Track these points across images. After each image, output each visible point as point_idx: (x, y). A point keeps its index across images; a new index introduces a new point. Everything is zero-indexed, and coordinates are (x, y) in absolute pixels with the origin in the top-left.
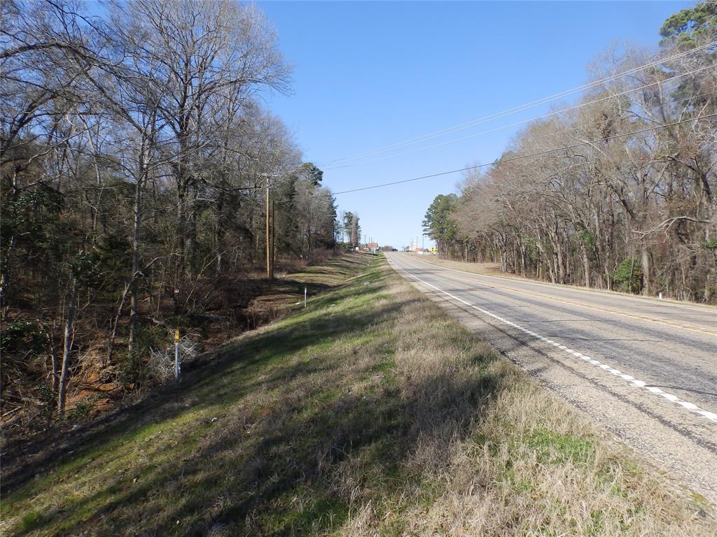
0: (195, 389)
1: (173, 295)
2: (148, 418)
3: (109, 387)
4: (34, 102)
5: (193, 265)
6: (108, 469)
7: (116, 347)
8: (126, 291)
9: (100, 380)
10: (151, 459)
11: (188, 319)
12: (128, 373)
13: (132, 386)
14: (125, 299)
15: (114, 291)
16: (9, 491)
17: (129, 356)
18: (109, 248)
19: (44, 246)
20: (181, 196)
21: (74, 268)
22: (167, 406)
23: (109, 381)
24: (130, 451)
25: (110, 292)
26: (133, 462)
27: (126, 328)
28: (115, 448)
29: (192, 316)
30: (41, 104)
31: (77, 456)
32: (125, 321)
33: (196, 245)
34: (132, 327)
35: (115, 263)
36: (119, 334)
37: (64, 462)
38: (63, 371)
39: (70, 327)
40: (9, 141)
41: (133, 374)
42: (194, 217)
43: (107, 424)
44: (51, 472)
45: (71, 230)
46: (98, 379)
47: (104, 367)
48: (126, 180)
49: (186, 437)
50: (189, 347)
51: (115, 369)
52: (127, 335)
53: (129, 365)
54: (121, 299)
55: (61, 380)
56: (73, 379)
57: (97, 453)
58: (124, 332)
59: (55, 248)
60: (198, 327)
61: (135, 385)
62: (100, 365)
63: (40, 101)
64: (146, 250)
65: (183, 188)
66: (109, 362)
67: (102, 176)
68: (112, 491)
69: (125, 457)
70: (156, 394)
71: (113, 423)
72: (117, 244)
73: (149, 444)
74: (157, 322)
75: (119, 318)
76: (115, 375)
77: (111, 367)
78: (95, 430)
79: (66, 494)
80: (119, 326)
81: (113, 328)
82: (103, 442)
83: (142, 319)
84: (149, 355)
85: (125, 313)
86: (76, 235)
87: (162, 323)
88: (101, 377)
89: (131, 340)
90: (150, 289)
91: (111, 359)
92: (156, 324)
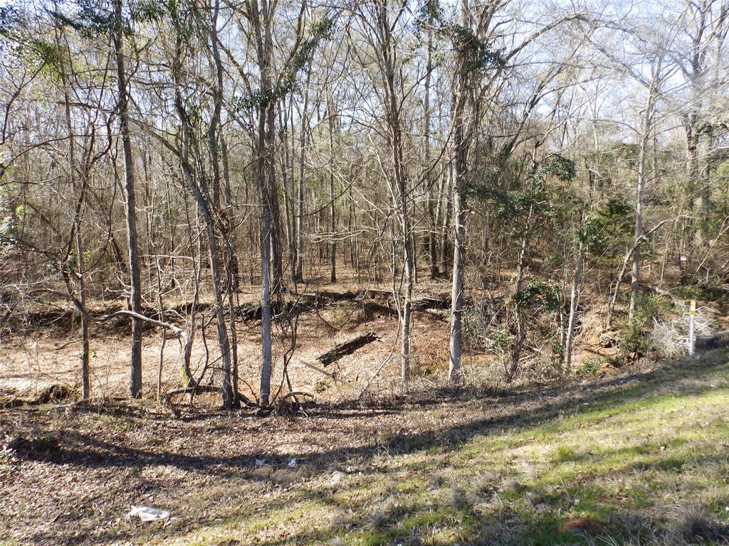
0: (721, 370)
1: (679, 263)
2: (663, 389)
3: (608, 351)
4: (543, 82)
5: (705, 229)
6: (629, 430)
7: (616, 313)
8: (628, 257)
9: (600, 345)
10: (678, 432)
11: (701, 290)
12: (628, 341)
13: (632, 355)
14: (627, 265)
15: (613, 257)
16: (539, 423)
17: (630, 324)
18: (609, 213)
19: (550, 215)
20: (692, 149)
21: (580, 234)
22: (686, 382)
23: (609, 346)
24: (650, 418)
25: (609, 258)
26: (657, 429)
27: (627, 295)
28: (633, 411)
29: (703, 287)
30: (548, 82)
31: (592, 408)
32: (625, 288)
33: (709, 205)
34: (633, 294)
35: (615, 229)
36: (619, 300)
37: (582, 410)
38: (569, 329)
39: (576, 288)
40: (523, 123)
41: (634, 342)
42: (708, 172)
43: (617, 386)
44: (572, 416)
45: (570, 198)
46: (598, 343)
47: (604, 332)
48: (625, 141)
49: (720, 419)
50: (702, 322)
51: (615, 335)
52: (628, 302)
53: (630, 333)
54: (622, 266)
55: (568, 337)
56: (577, 339)
57: (613, 411)
58: (625, 298)
59: (559, 216)
60: (713, 300)
61: (635, 354)
62: (600, 329)
63: (548, 79)
64: (649, 213)
65: (694, 139)
66: (608, 327)
67: (601, 142)
68: (640, 451)
69: (646, 422)
70: (669, 367)
71: (624, 386)
72: (618, 209)
73: (671, 417)
74: (661, 291)
75: (619, 285)
76: (614, 342)
77: (610, 333)
78: (606, 389)
79: (592, 439)
80: (620, 292)
81: (613, 294)
82: (618, 402)
83: (644, 288)
84: (652, 326)
85: (626, 280)
86: (575, 203)
87: (667, 293)
88: (601, 341)
89: (632, 307)
90: (653, 256)
91: (611, 324)
92: (659, 293)
